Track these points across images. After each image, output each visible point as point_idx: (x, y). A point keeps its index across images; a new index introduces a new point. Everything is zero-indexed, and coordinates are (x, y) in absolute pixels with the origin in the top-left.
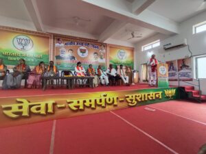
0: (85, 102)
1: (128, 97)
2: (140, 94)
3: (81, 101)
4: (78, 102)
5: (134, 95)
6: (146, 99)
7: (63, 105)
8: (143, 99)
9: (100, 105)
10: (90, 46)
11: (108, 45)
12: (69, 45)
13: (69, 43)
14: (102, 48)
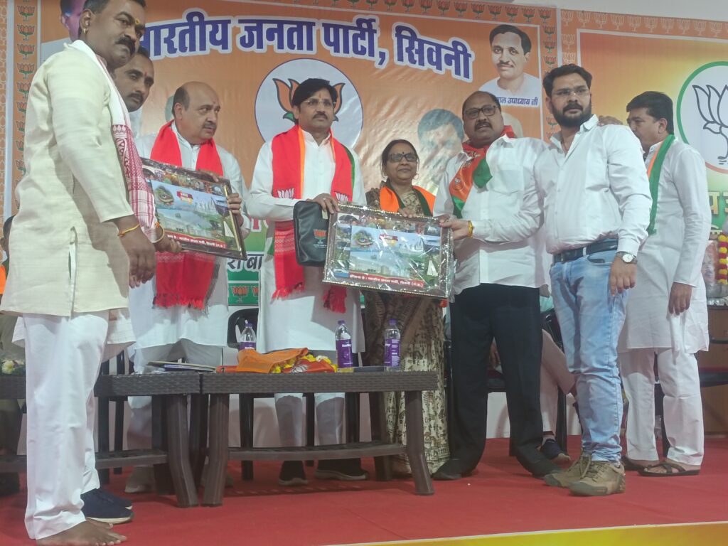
10: (377, 50)
11: (569, 29)
12: (171, 50)
13: (172, 34)
14: (506, 56)
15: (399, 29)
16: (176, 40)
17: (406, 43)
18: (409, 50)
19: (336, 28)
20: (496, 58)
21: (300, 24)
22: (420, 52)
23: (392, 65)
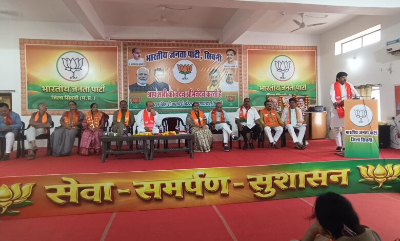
0: (163, 186)
1: (254, 180)
2: (283, 175)
3: (157, 185)
4: (152, 186)
5: (269, 177)
6: (302, 185)
7: (127, 191)
8: (292, 185)
9: (193, 194)
10: (200, 57)
11: (245, 49)
12: (155, 59)
13: (155, 56)
14: (230, 56)
15: (205, 52)
16: (156, 57)
17: (207, 55)
18: (207, 56)
19: (191, 52)
20: (228, 57)
21: (183, 52)
22: (210, 56)
23: (203, 60)
